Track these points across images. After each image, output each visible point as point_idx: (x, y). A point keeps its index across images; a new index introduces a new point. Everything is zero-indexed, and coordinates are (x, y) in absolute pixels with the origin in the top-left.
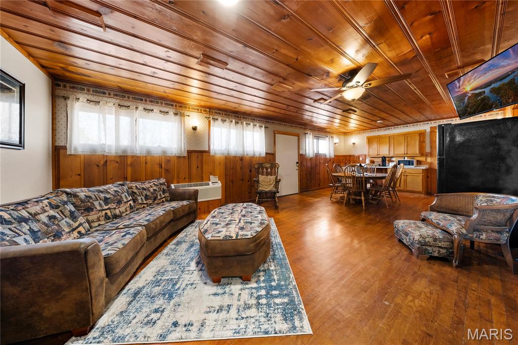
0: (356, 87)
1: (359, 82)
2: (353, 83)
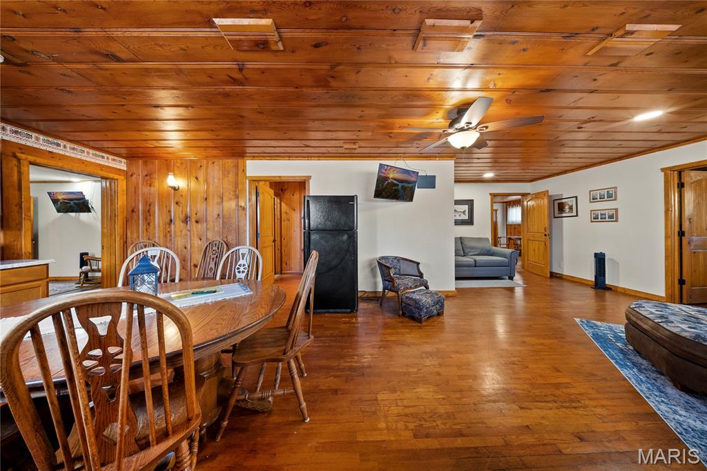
0: (466, 130)
1: (471, 123)
2: (462, 124)
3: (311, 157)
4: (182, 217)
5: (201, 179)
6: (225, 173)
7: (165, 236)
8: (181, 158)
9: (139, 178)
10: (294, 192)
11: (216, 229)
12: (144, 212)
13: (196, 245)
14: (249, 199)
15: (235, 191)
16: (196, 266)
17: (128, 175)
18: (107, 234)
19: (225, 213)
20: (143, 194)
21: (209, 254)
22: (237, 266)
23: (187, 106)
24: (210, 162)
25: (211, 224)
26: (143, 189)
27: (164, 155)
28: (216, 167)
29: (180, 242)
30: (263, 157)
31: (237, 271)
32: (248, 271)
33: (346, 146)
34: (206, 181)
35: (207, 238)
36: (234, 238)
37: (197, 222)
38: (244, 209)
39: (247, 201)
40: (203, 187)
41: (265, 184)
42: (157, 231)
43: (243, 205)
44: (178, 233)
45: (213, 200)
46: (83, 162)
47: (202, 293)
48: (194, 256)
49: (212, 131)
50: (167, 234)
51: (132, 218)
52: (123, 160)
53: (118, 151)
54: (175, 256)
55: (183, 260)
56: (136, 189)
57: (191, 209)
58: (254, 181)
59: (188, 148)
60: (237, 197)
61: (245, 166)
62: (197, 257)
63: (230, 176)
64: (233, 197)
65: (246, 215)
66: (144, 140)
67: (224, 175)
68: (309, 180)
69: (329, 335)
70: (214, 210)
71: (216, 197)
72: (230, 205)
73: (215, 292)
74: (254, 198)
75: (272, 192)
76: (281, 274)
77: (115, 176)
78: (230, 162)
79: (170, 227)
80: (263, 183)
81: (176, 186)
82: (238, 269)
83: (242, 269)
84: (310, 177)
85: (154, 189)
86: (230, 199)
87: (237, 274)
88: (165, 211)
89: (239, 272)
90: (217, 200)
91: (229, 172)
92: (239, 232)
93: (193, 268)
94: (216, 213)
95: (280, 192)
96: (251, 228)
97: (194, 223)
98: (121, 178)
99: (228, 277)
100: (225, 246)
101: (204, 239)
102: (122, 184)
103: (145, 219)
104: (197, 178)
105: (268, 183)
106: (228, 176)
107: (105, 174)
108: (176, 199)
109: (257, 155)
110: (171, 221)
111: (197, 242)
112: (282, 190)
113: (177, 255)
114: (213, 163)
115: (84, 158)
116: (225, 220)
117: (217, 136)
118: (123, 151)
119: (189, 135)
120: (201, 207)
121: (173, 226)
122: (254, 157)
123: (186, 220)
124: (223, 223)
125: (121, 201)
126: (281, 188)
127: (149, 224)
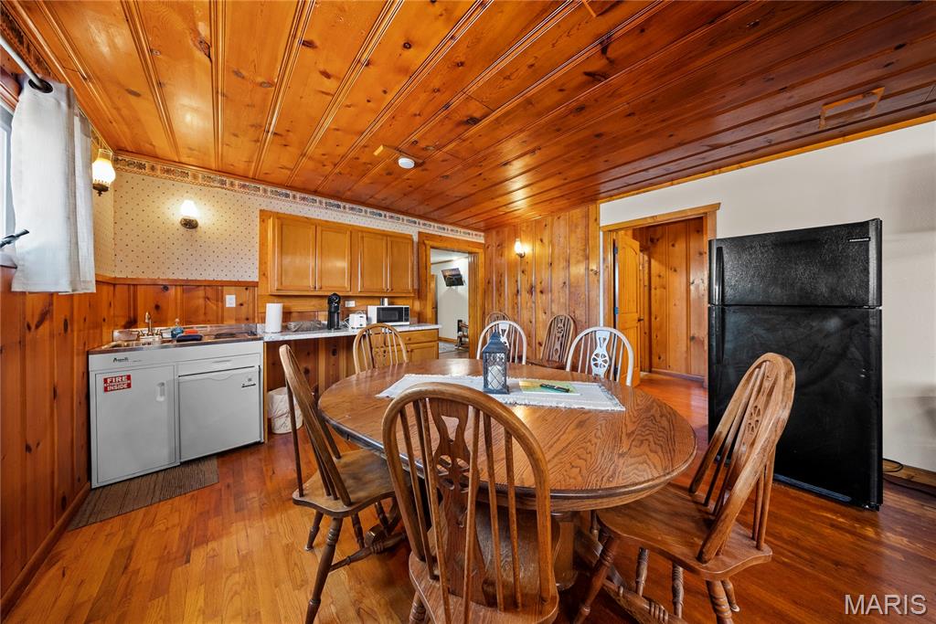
3: (720, 168)
4: (528, 287)
5: (546, 241)
6: (572, 227)
7: (513, 308)
8: (527, 221)
9: (493, 249)
10: (675, 239)
11: (561, 300)
12: (496, 282)
13: (541, 319)
14: (604, 259)
15: (585, 250)
16: (540, 344)
17: (485, 247)
18: (472, 305)
19: (573, 280)
20: (496, 265)
21: (555, 331)
22: (593, 356)
23: (533, 151)
24: (556, 218)
25: (556, 294)
26: (497, 260)
27: (513, 221)
28: (562, 222)
29: (525, 315)
30: (624, 193)
31: (592, 363)
32: (610, 366)
33: (830, 111)
34: (551, 242)
35: (552, 313)
36: (583, 314)
37: (542, 292)
38: (596, 273)
39: (600, 263)
40: (548, 251)
41: (626, 234)
42: (506, 302)
43: (594, 268)
44: (524, 306)
45: (559, 265)
46: (458, 240)
47: (552, 388)
48: (538, 332)
49: (560, 173)
50: (515, 305)
51: (488, 289)
52: (482, 234)
53: (477, 226)
54: (522, 333)
55: (529, 336)
56: (491, 260)
57: (535, 278)
58: (610, 231)
59: (533, 205)
60: (587, 258)
61: (598, 213)
62: (542, 335)
63: (579, 230)
64: (581, 258)
65: (599, 281)
66: (497, 208)
67: (571, 231)
68: (714, 213)
69: (785, 536)
70: (559, 276)
71: (562, 261)
72: (578, 270)
73: (567, 391)
74: (610, 257)
75: (636, 244)
76: (650, 371)
77: (477, 250)
78: (577, 213)
79: (517, 298)
80: (623, 232)
81: (522, 252)
82: (595, 360)
83: (600, 361)
84: (718, 206)
85: (504, 260)
86: (578, 262)
87: (593, 367)
88: (513, 280)
89: (596, 365)
90: (563, 264)
91: (576, 226)
92: (589, 305)
93: (537, 346)
94: (561, 281)
95: (649, 243)
96: (606, 301)
97: (539, 294)
98: (480, 251)
99: (581, 370)
100: (572, 322)
101: (549, 312)
102: (481, 258)
103: (498, 290)
104: (541, 241)
105: (630, 232)
106: (575, 232)
107: (470, 249)
108: (522, 268)
109: (616, 192)
110: (518, 291)
111: (542, 316)
112: (652, 240)
113: (523, 329)
114: (559, 218)
115: (458, 237)
116: (573, 290)
117: (565, 179)
118: (482, 224)
119: (535, 189)
120: (545, 275)
121: (519, 297)
122: (611, 196)
123: (531, 291)
124: (570, 293)
125: (481, 273)
126: (650, 236)
127: (500, 295)
